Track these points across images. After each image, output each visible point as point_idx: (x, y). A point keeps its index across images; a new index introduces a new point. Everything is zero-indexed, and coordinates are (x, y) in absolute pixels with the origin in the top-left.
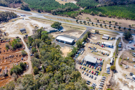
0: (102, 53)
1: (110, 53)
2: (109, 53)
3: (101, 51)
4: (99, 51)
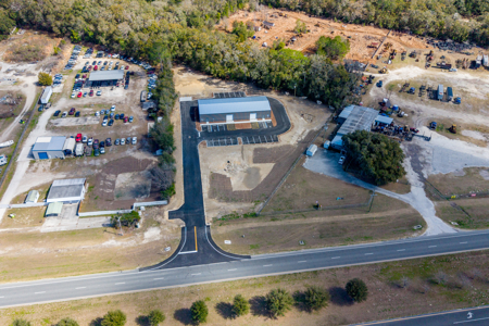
0: (78, 115)
1: (49, 123)
2: (52, 121)
3: (80, 119)
4: (89, 118)
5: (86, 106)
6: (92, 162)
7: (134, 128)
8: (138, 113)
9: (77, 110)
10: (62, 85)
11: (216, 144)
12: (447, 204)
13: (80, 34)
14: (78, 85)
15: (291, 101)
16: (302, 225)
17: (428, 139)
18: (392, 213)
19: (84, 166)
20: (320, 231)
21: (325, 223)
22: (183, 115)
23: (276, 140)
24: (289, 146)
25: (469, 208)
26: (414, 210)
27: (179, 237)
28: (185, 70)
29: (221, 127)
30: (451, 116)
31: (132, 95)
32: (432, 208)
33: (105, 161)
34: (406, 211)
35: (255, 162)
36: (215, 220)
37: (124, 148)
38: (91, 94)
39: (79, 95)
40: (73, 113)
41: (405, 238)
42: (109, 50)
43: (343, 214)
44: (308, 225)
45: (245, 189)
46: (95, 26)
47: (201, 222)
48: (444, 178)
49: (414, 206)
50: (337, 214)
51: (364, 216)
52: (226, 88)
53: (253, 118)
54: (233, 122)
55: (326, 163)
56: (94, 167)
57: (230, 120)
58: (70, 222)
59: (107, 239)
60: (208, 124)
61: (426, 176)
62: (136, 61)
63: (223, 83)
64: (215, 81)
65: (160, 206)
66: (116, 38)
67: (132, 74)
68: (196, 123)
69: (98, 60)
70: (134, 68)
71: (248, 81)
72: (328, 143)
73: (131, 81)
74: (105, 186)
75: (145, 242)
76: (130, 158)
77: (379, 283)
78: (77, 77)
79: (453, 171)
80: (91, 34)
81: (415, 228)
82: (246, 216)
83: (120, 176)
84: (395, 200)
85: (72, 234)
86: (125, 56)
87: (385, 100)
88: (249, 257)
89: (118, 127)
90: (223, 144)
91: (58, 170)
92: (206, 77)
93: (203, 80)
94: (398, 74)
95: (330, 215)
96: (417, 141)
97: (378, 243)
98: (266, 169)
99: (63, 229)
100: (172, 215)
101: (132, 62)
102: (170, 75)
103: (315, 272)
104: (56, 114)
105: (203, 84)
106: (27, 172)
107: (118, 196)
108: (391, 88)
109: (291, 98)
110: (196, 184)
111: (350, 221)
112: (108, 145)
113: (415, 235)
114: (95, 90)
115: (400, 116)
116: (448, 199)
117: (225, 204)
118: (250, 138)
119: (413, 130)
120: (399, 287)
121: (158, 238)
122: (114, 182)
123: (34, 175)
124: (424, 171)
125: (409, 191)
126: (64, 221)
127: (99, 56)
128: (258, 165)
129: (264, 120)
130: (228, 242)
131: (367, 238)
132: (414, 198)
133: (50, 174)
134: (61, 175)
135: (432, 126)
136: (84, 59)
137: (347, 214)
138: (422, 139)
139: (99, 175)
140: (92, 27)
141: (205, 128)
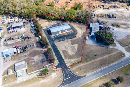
0: (13, 39)
1: (4, 44)
2: (5, 43)
3: (14, 40)
4: (17, 39)
5: (14, 36)
6: (24, 54)
7: (33, 40)
8: (32, 35)
9: (12, 38)
10: (3, 30)
11: (59, 41)
12: (127, 47)
13: (3, 12)
14: (9, 29)
15: (74, 24)
16: (95, 62)
17: (114, 29)
18: (115, 53)
19: (22, 56)
20: (100, 63)
21: (100, 60)
22: (46, 33)
23: (76, 37)
24: (79, 38)
26: (120, 51)
27: (62, 74)
28: (40, 19)
29: (58, 35)
30: (116, 22)
31: (28, 29)
32: (124, 49)
33: (28, 53)
34: (118, 52)
35: (72, 44)
36: (70, 66)
37: (33, 48)
38: (14, 31)
39: (10, 32)
40: (11, 39)
41: (122, 60)
42: (14, 16)
43: (104, 56)
44: (96, 61)
45: (73, 53)
46: (8, 9)
47: (66, 68)
48: (123, 40)
49: (119, 50)
50: (102, 56)
51: (109, 55)
52: (54, 23)
53: (66, 31)
54: (61, 33)
55: (92, 41)
56: (26, 56)
57: (60, 33)
58: (26, 77)
59: (41, 80)
60: (54, 35)
61: (118, 40)
62: (24, 18)
63: (53, 21)
64: (50, 21)
65: (52, 65)
66: (16, 12)
67: (25, 22)
68: (51, 35)
69: (12, 19)
70: (24, 21)
71: (60, 20)
72: (90, 35)
73: (25, 25)
74: (32, 62)
75: (53, 78)
76: (35, 51)
77: (122, 75)
78: (7, 26)
79: (124, 37)
80: (7, 12)
81: (123, 56)
82: (78, 63)
83: (35, 57)
84: (114, 49)
85: (28, 82)
86: (20, 17)
87: (99, 20)
88: (85, 76)
89: (27, 41)
90: (61, 41)
91: (14, 60)
92: (47, 20)
93: (46, 21)
94: (98, 12)
95: (100, 57)
96: (111, 30)
97: (116, 63)
98: (76, 46)
99: (25, 80)
100: (57, 67)
101: (23, 19)
102: (37, 21)
103: (105, 76)
104: (5, 40)
105: (47, 22)
106: (4, 62)
107: (37, 64)
108: (98, 16)
109: (74, 23)
110: (59, 55)
111: (106, 58)
112: (27, 48)
113: (124, 58)
114: (15, 30)
115: (104, 24)
116: (126, 45)
117: (70, 60)
118: (68, 38)
119: (109, 27)
120: (128, 75)
121: (56, 76)
122: (34, 60)
123: (7, 63)
125: (116, 45)
126: (24, 77)
127: (11, 18)
128: (73, 45)
129: (69, 31)
130: (77, 72)
131: (113, 62)
132: (118, 47)
133: (12, 61)
134: (16, 61)
135: (113, 25)
136: (7, 20)
137: (105, 56)
138: (112, 30)
139: (28, 59)
140: (7, 9)
141: (54, 36)
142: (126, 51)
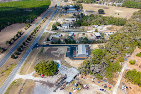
18: (28, 70)
25: (18, 87)
26: (26, 74)
32: (24, 78)
34: (27, 72)
41: (20, 69)
61: (36, 82)
84: (32, 72)
98: (57, 55)
113: (19, 72)
118: (69, 53)
124: (39, 83)
125: (33, 76)
132: (30, 76)
142: (21, 78)
